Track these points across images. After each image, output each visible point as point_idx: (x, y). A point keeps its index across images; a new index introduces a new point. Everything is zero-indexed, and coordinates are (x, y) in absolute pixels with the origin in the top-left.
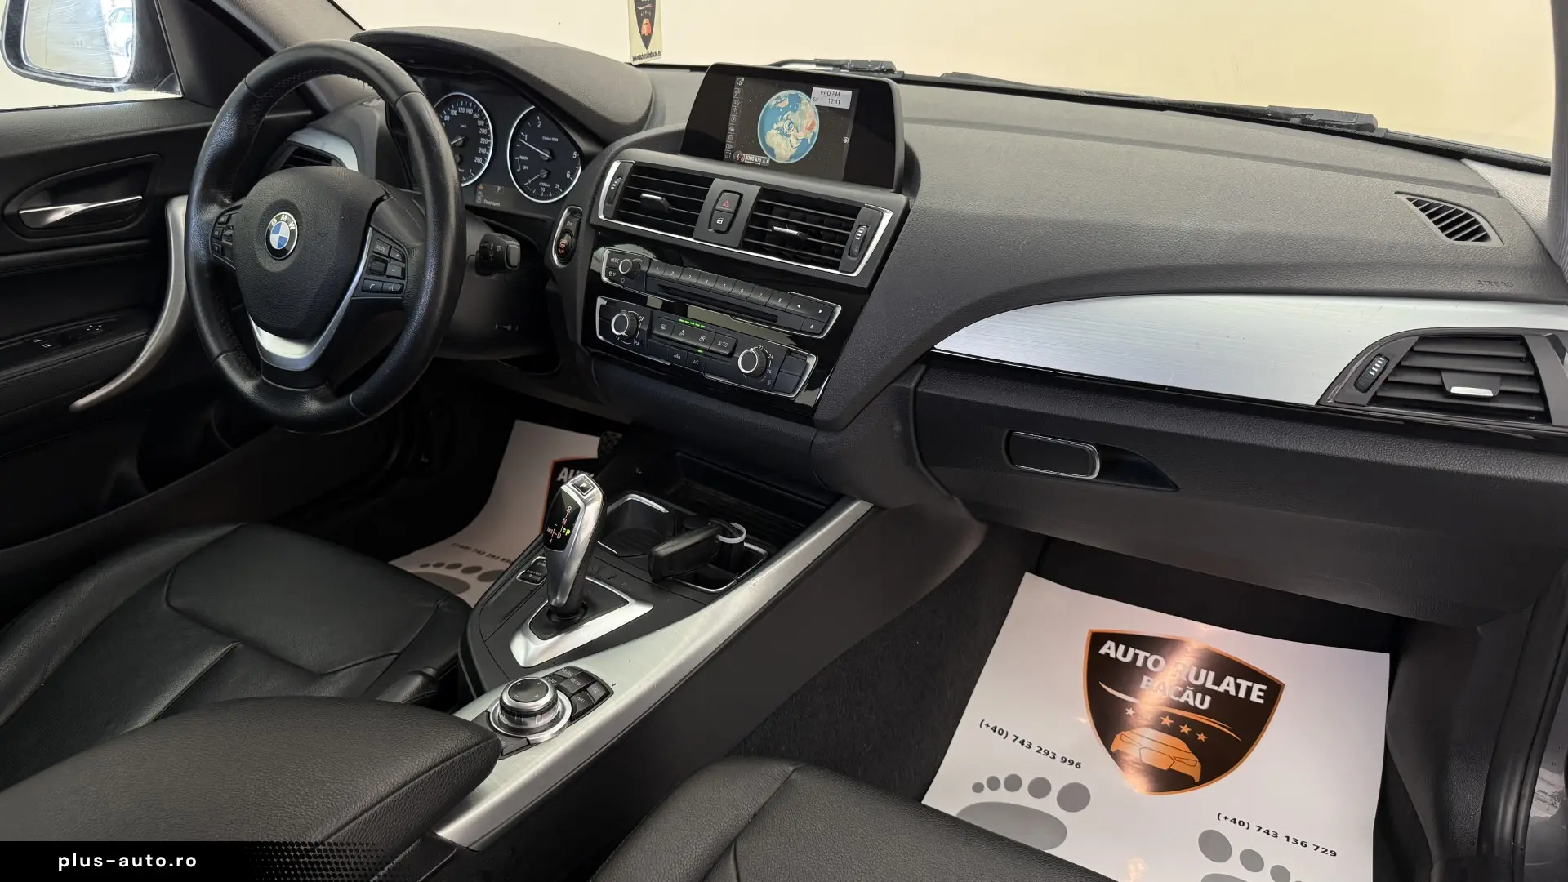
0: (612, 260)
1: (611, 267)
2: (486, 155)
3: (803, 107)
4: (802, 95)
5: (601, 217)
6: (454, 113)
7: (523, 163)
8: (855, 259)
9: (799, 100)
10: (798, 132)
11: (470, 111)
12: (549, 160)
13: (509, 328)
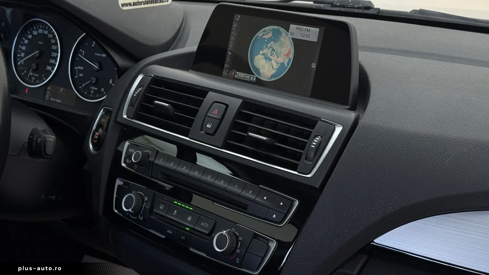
0: (130, 150)
1: (129, 156)
2: (55, 65)
3: (282, 39)
4: (282, 30)
5: (125, 116)
6: (35, 33)
7: (80, 71)
8: (310, 163)
9: (280, 33)
10: (278, 57)
11: (46, 32)
12: (98, 70)
13: (53, 197)
